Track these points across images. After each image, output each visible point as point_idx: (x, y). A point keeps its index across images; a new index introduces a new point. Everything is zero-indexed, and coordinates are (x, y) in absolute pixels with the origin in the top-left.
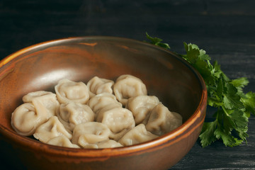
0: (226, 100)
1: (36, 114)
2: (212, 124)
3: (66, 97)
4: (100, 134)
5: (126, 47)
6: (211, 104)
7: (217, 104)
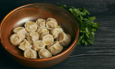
0: (87, 29)
1: (19, 38)
2: (81, 37)
3: (29, 29)
4: (42, 46)
5: (50, 7)
6: (81, 32)
7: (83, 31)
